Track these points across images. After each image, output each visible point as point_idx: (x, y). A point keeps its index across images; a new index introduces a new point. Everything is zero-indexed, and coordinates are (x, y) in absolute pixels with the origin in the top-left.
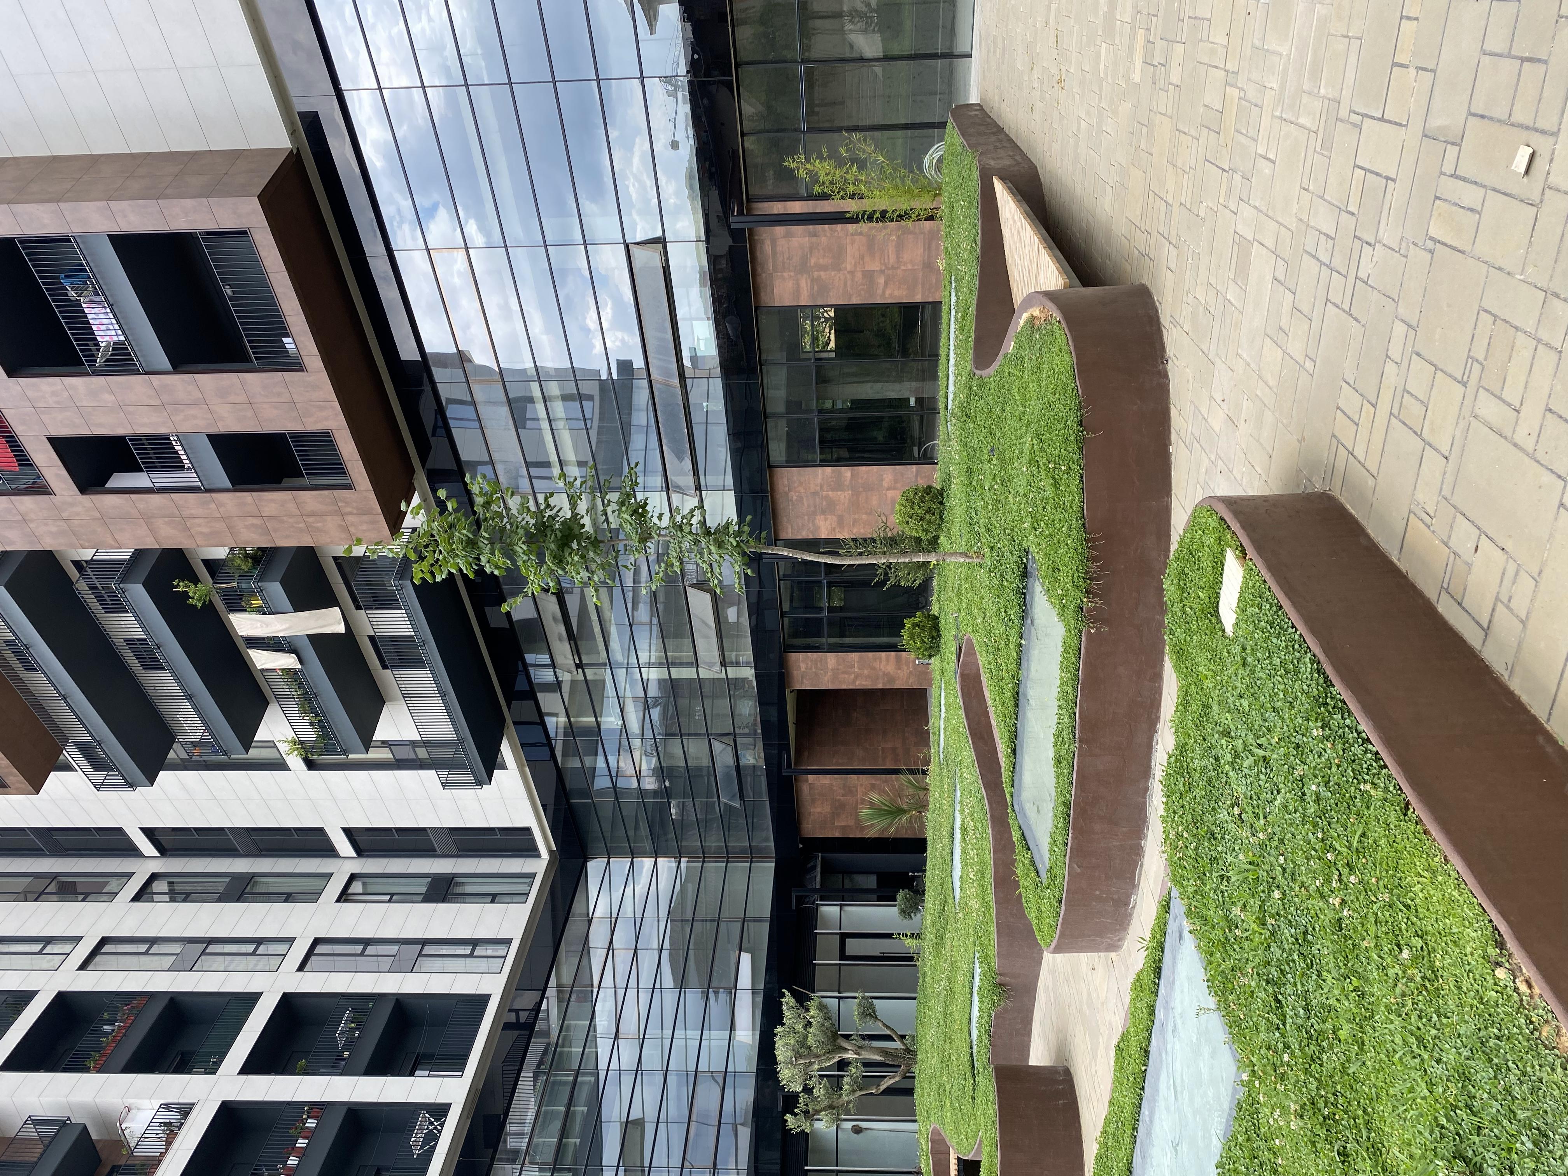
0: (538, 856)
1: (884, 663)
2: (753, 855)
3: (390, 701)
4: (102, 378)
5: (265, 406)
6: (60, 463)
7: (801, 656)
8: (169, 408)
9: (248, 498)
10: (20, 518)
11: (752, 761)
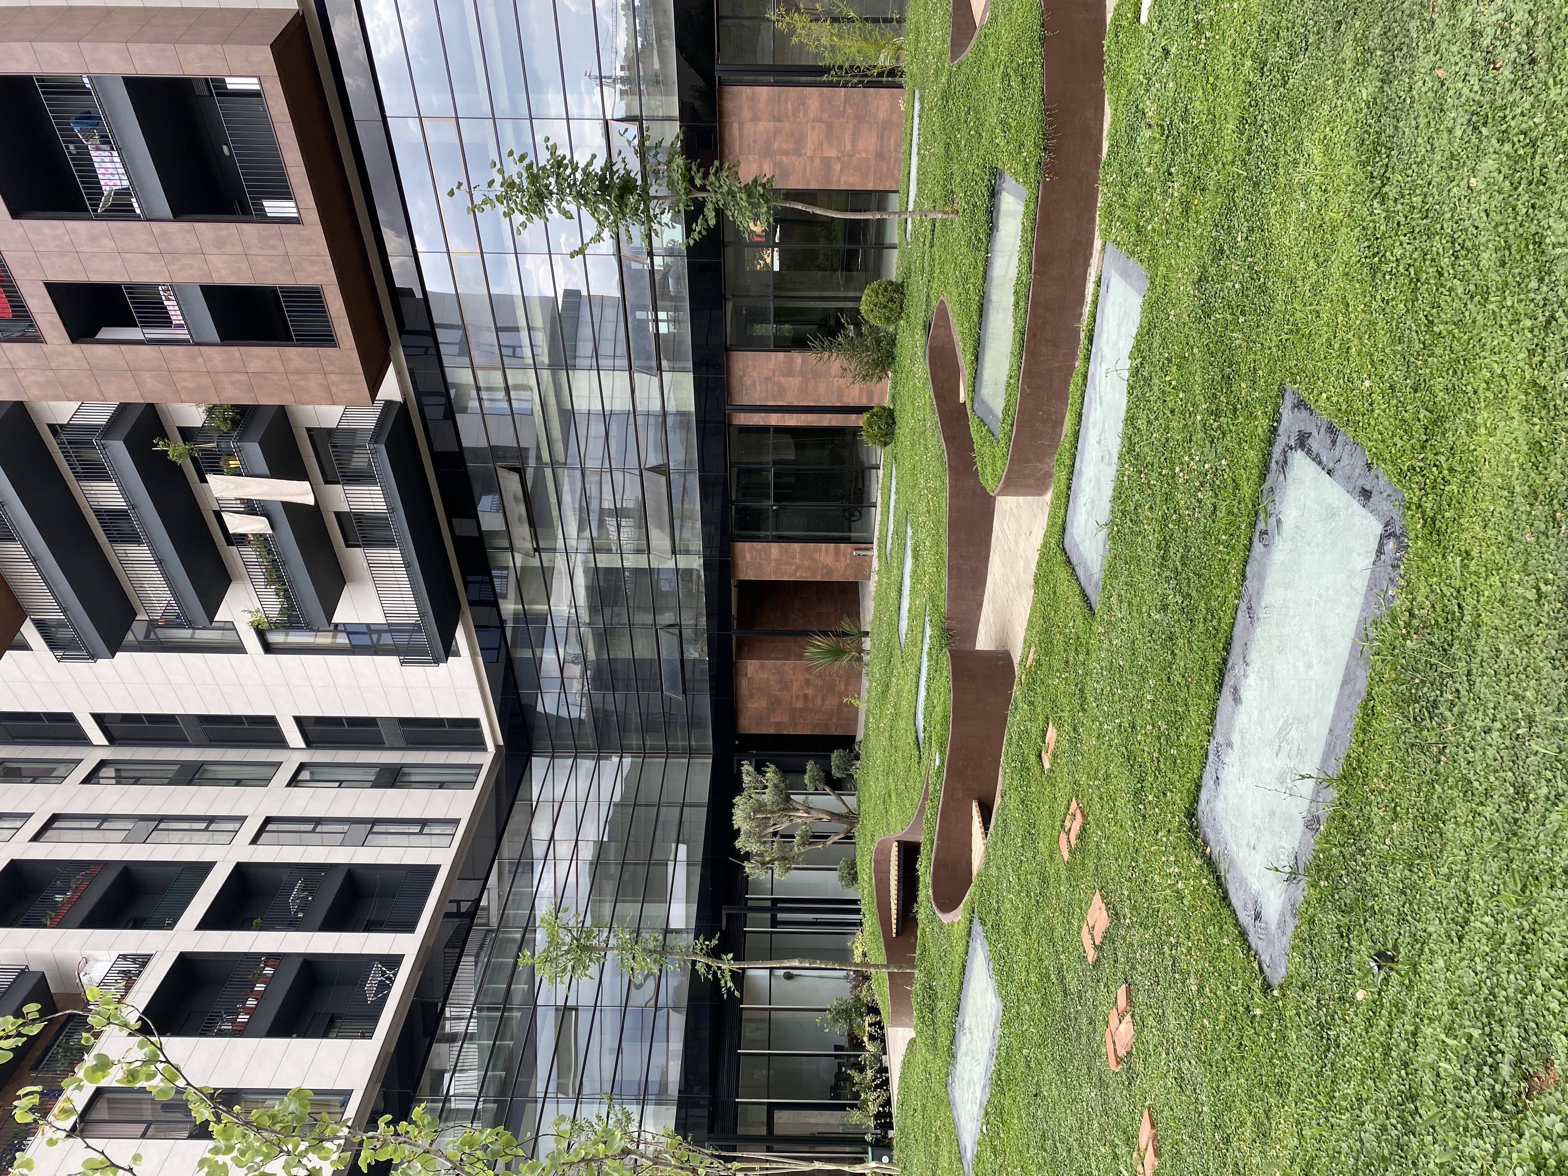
0: (485, 749)
1: (823, 554)
2: (691, 752)
3: (351, 581)
4: (104, 223)
5: (259, 258)
6: (54, 310)
7: (747, 545)
8: (166, 257)
9: (236, 352)
10: (9, 366)
11: (696, 655)
